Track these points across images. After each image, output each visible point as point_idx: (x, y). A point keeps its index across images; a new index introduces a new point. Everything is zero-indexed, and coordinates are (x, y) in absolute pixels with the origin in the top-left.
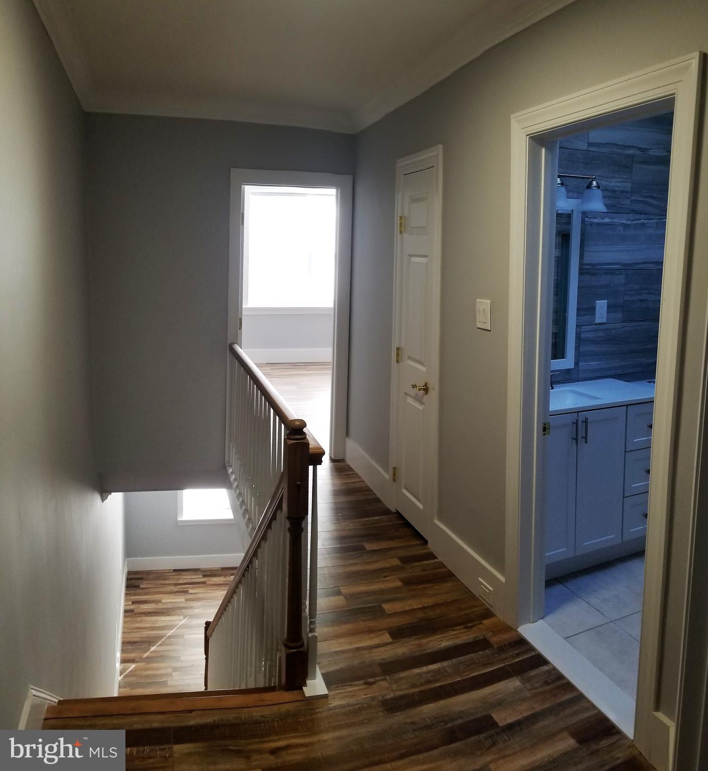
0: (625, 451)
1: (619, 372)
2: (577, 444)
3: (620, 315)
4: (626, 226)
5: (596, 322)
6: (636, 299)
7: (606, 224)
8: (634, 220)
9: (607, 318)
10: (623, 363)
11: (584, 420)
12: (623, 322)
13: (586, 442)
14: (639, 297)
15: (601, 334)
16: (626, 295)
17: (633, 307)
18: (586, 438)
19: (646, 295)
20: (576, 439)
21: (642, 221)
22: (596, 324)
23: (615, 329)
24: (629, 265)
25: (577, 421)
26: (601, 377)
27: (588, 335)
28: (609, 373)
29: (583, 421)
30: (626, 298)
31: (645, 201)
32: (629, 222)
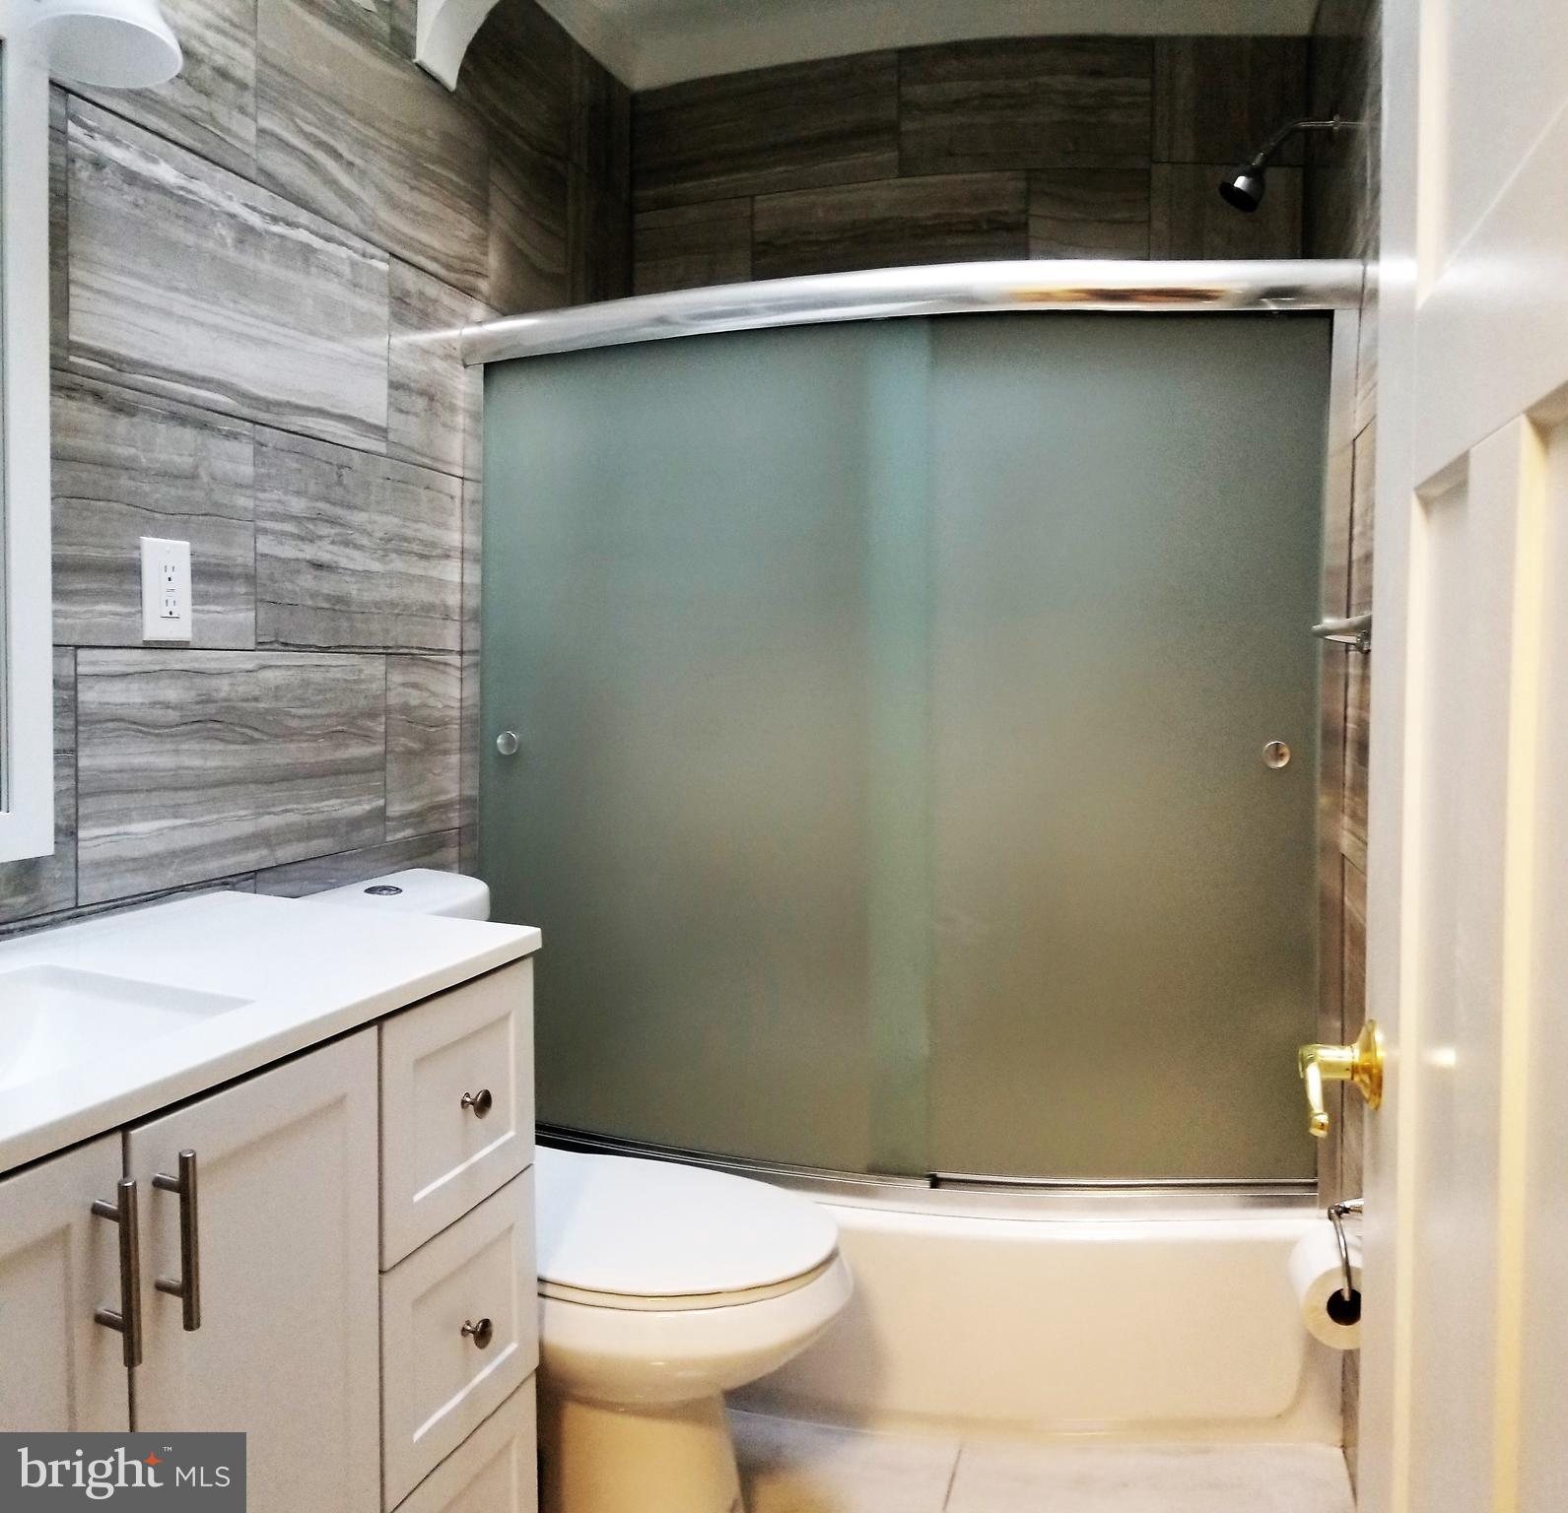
0: (381, 1272)
1: (251, 859)
2: (132, 1357)
3: (245, 616)
4: (246, 234)
5: (146, 638)
6: (301, 555)
7: (162, 189)
8: (275, 219)
9: (195, 623)
10: (268, 822)
11: (173, 1173)
12: (261, 645)
13: (191, 1321)
14: (309, 552)
15: (172, 693)
16: (265, 531)
17: (289, 586)
18: (188, 1290)
19: (334, 548)
20: (128, 1324)
21: (302, 235)
22: (149, 646)
23: (230, 673)
24: (268, 405)
25: (126, 1194)
26: (182, 888)
27: (115, 695)
28: (214, 867)
29: (159, 1184)
30: (265, 545)
31: (309, 156)
32: (255, 220)
